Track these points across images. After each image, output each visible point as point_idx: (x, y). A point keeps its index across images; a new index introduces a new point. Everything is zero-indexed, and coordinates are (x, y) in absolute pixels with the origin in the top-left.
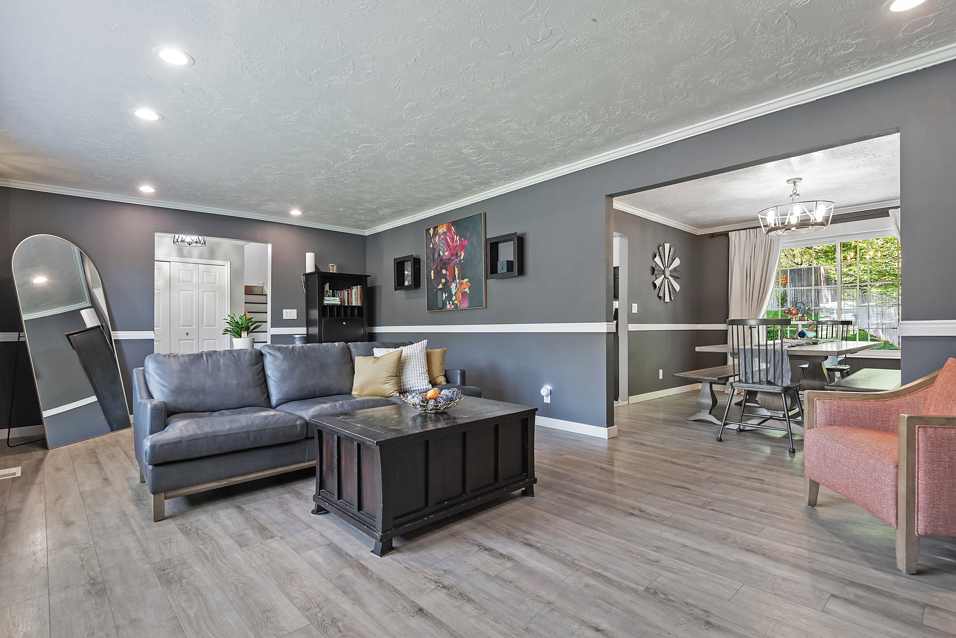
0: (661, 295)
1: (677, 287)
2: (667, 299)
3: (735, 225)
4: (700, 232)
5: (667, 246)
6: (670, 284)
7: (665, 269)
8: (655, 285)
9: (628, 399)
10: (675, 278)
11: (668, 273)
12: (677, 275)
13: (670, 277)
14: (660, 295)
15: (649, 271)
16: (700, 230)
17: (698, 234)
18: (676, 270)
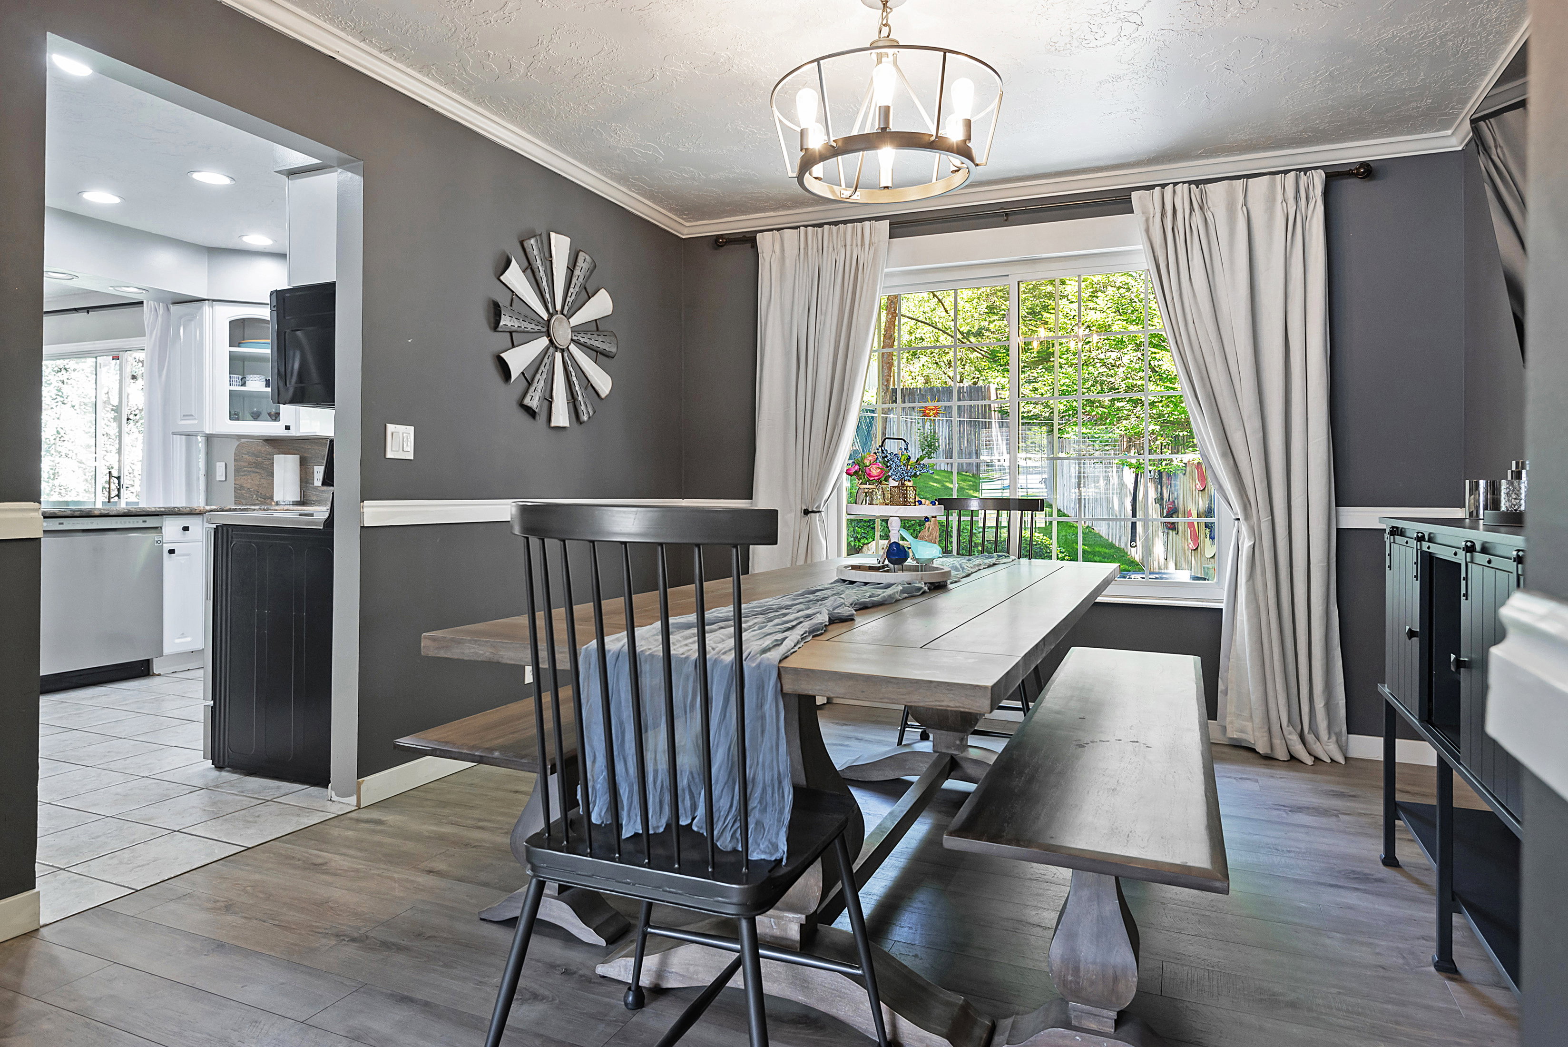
0: (534, 401)
1: (603, 383)
2: (561, 417)
3: (772, 214)
4: (687, 229)
5: (560, 245)
6: (572, 369)
7: (551, 315)
8: (504, 369)
9: (359, 786)
10: (598, 355)
11: (562, 333)
12: (602, 346)
13: (573, 348)
14: (527, 401)
15: (480, 317)
16: (687, 224)
17: (683, 235)
18: (600, 328)
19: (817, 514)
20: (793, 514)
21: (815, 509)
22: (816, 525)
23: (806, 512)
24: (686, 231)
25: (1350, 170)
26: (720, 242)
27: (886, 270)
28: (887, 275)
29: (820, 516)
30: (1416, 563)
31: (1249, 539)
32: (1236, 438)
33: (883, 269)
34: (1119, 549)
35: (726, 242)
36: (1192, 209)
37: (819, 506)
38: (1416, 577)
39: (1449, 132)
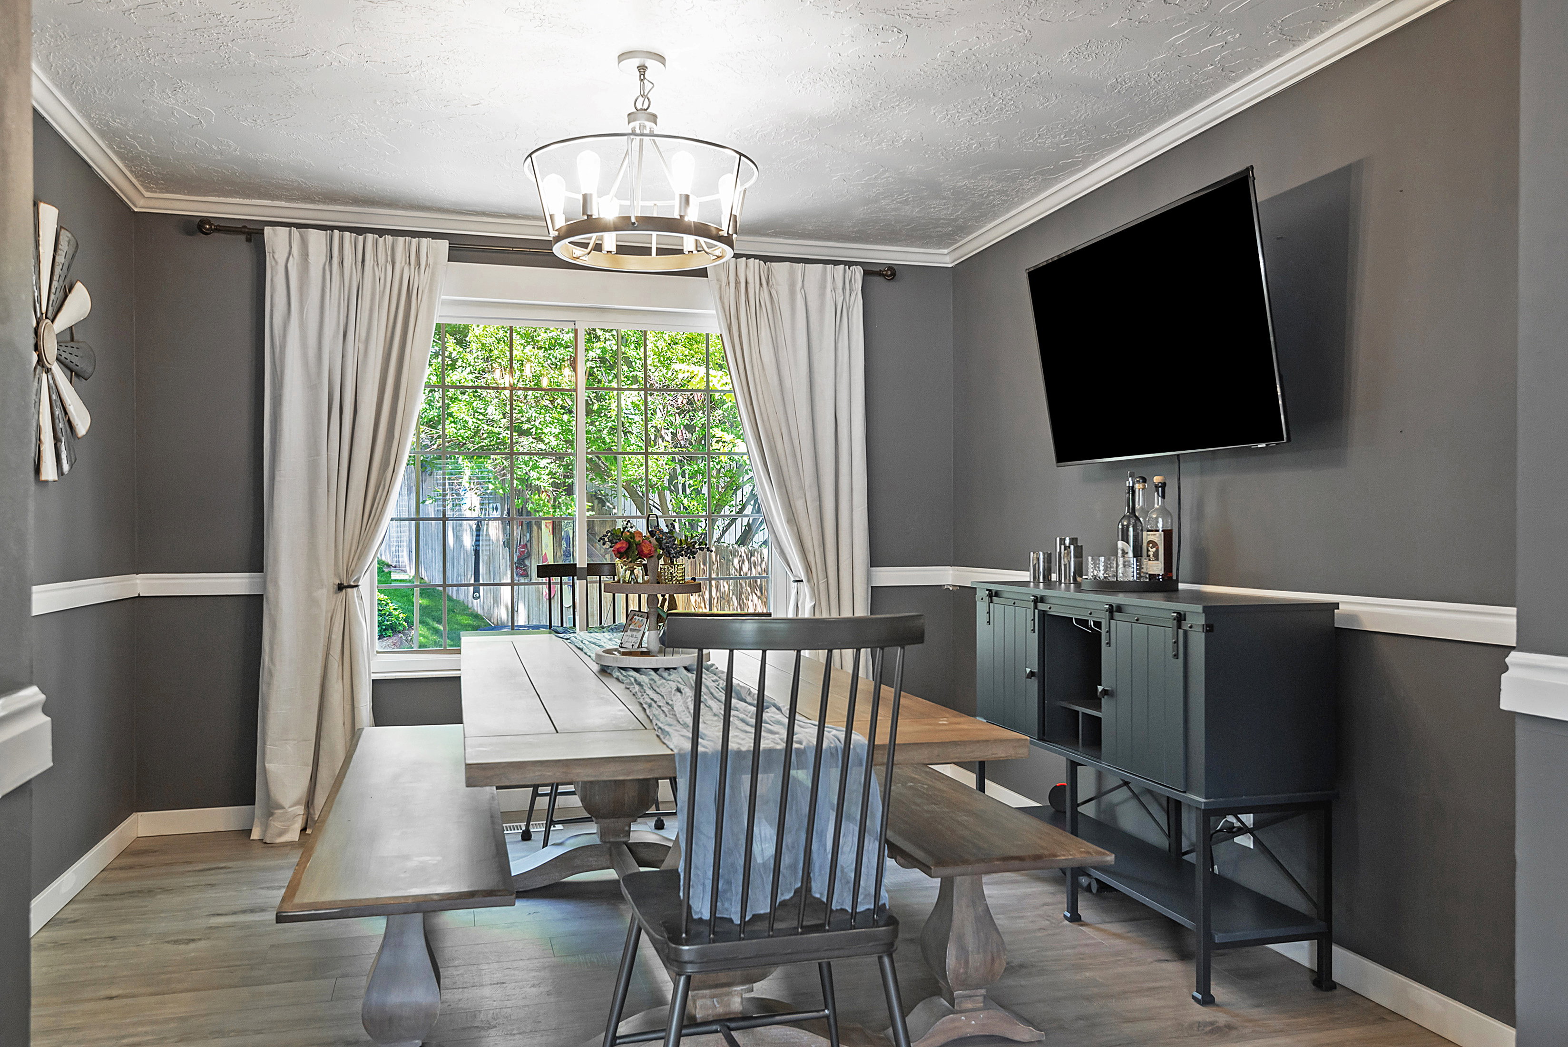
1: (81, 417)
2: (48, 467)
3: (283, 204)
4: (145, 201)
6: (55, 398)
7: (39, 321)
10: (75, 376)
11: (49, 347)
12: (81, 363)
13: (55, 367)
16: (147, 194)
17: (136, 207)
18: (75, 338)
19: (355, 589)
20: (325, 591)
21: (352, 583)
22: (355, 602)
23: (341, 587)
24: (141, 202)
25: (880, 270)
26: (205, 228)
27: (443, 297)
28: (444, 303)
29: (358, 591)
30: (1034, 620)
31: (811, 600)
32: (799, 505)
33: (439, 297)
34: (458, 602)
35: (216, 229)
36: (761, 284)
37: (358, 580)
38: (1034, 630)
39: (946, 251)
